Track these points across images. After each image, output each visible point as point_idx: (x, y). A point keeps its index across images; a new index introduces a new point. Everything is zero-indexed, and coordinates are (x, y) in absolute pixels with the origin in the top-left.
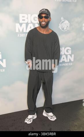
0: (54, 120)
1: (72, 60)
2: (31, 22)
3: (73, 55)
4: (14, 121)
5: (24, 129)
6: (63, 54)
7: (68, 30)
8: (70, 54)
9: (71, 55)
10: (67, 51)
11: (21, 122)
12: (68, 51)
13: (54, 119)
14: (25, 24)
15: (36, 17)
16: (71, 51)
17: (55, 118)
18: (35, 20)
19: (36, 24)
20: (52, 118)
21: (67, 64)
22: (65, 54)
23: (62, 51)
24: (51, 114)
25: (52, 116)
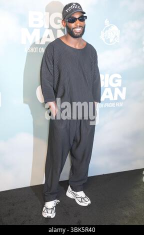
0: (87, 205)
1: (123, 97)
2: (50, 25)
3: (124, 89)
4: (13, 205)
5: (30, 220)
6: (106, 85)
7: (117, 43)
8: (120, 86)
9: (121, 89)
10: (114, 81)
11: (26, 208)
12: (117, 81)
13: (86, 202)
14: (39, 30)
15: (59, 18)
16: (121, 80)
17: (89, 202)
18: (56, 23)
19: (58, 31)
20: (83, 201)
21: (113, 105)
22: (109, 86)
23: (104, 80)
24: (81, 194)
25: (83, 198)
